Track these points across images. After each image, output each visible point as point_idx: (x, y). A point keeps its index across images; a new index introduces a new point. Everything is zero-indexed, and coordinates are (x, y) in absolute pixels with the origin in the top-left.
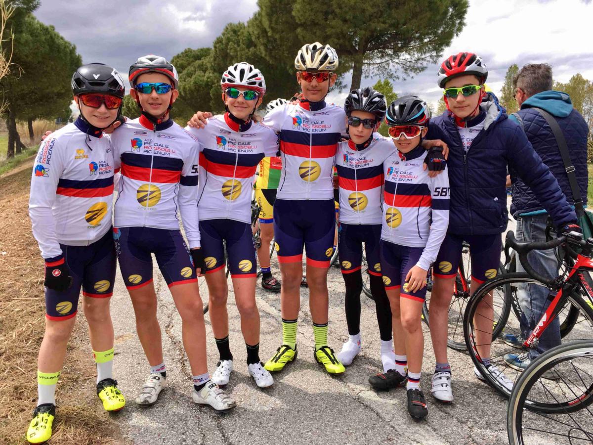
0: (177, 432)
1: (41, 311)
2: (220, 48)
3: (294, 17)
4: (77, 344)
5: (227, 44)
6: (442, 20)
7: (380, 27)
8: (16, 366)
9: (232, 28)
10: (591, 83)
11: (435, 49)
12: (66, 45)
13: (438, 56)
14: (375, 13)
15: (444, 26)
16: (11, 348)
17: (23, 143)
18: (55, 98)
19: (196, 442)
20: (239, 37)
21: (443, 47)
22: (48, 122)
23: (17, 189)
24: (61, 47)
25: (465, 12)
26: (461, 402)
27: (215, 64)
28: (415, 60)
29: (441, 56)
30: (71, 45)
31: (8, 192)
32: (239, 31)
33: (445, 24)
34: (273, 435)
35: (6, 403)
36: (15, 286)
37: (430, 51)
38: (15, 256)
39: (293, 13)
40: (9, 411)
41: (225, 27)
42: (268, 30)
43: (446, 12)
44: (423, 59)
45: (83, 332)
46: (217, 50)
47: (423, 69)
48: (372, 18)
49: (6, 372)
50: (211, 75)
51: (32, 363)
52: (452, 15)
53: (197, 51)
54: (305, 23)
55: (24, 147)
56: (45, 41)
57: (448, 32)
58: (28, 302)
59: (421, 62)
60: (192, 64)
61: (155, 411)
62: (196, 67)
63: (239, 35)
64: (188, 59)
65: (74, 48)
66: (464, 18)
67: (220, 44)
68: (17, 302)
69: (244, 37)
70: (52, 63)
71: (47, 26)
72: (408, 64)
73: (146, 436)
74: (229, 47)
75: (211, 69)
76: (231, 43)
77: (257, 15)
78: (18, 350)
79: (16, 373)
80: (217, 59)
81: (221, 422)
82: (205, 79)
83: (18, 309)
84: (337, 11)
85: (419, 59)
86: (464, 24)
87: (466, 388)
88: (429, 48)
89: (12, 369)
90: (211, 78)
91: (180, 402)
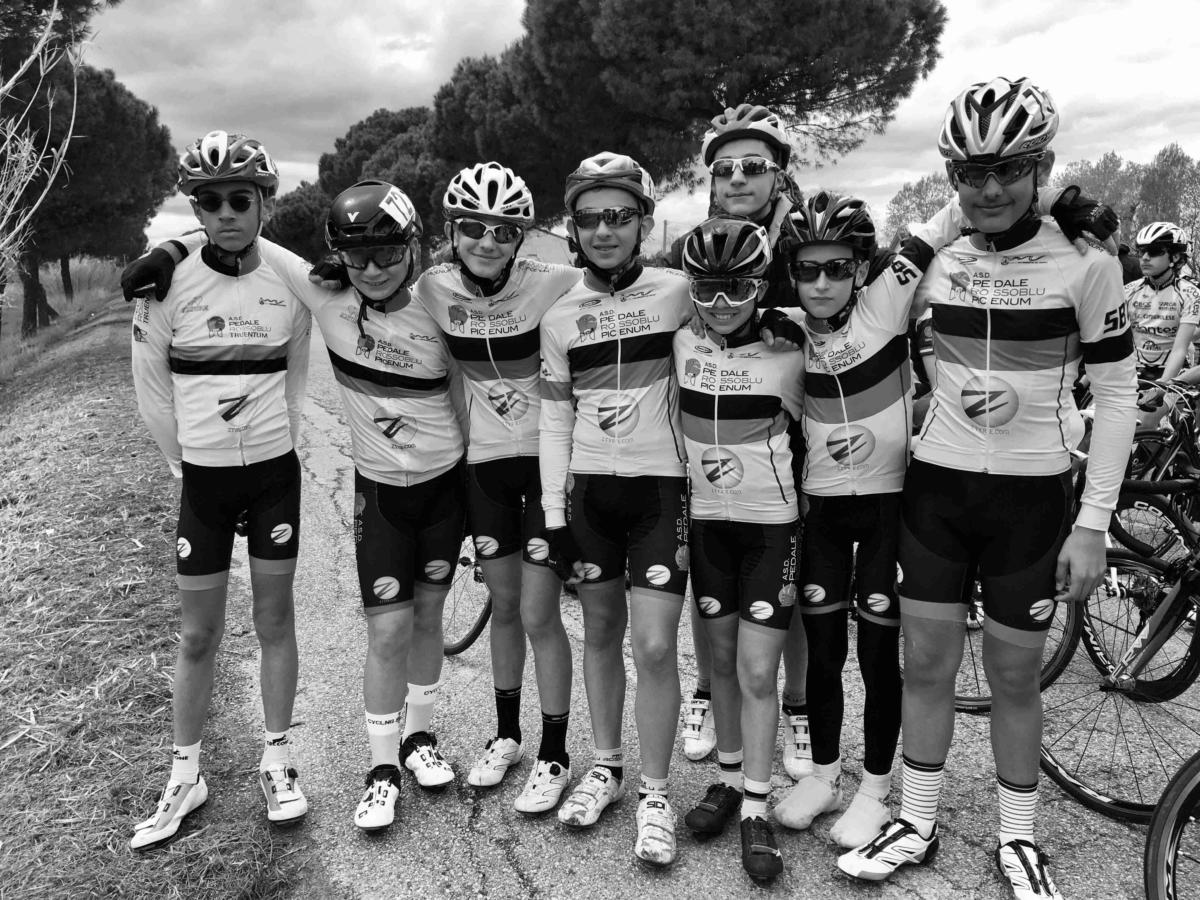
0: (432, 869)
1: (141, 644)
2: (449, 108)
3: (596, 46)
4: (219, 707)
5: (464, 98)
6: (894, 44)
7: (770, 61)
8: (109, 750)
9: (471, 67)
10: (1195, 164)
11: (879, 103)
12: (140, 105)
13: (886, 118)
14: (759, 33)
15: (897, 58)
16: (95, 717)
17: (52, 307)
18: (117, 213)
19: (470, 888)
20: (487, 85)
21: (897, 100)
22: (99, 262)
23: (55, 401)
24: (129, 112)
25: (939, 31)
26: (969, 805)
27: (438, 140)
28: (842, 127)
29: (893, 118)
30: (147, 107)
31: (37, 407)
32: (486, 72)
33: (899, 54)
34: (615, 873)
35: (100, 822)
36: (83, 595)
37: (869, 107)
38: (71, 536)
39: (594, 38)
40: (108, 837)
41: (456, 66)
42: (544, 72)
43: (902, 30)
44: (855, 124)
45: (227, 684)
46: (443, 110)
47: (855, 145)
48: (753, 43)
49: (91, 763)
50: (428, 162)
51: (138, 745)
52: (914, 36)
53: (399, 114)
54: (618, 57)
55: (54, 314)
56: (96, 102)
57: (905, 70)
58: (113, 627)
59: (852, 129)
60: (389, 141)
62: (398, 146)
63: (486, 81)
64: (382, 132)
65: (154, 114)
66: (936, 42)
67: (448, 99)
68: (91, 627)
69: (497, 83)
70: (112, 145)
71: (99, 72)
72: (827, 135)
73: (372, 879)
74: (468, 103)
75: (430, 151)
76: (471, 96)
77: (521, 45)
78: (110, 721)
79: (112, 764)
80: (443, 129)
81: (512, 851)
82: (417, 171)
83: (94, 642)
84: (684, 29)
85: (848, 124)
86: (938, 55)
87: (977, 779)
88: (868, 102)
89: (102, 756)
90: (430, 168)
91: (431, 814)
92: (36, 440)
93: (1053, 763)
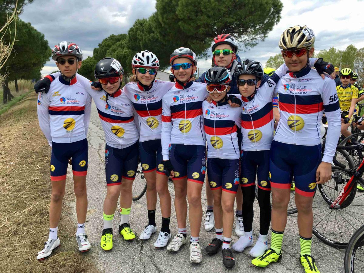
0: (129, 265)
1: (40, 197)
3: (177, 15)
4: (64, 216)
5: (136, 32)
6: (267, 15)
7: (230, 20)
8: (30, 230)
9: (139, 22)
11: (263, 33)
12: (39, 34)
13: (265, 37)
14: (226, 11)
15: (268, 18)
16: (26, 219)
17: (12, 95)
18: (32, 66)
19: (140, 271)
20: (144, 28)
21: (268, 31)
22: (26, 81)
23: (13, 123)
24: (35, 35)
25: (281, 10)
26: (291, 244)
27: (129, 44)
29: (267, 36)
30: (41, 34)
32: (143, 24)
34: (184, 266)
35: (27, 252)
36: (22, 182)
37: (260, 34)
38: (18, 165)
39: (177, 13)
40: (30, 256)
41: (135, 22)
42: (162, 23)
43: (270, 10)
44: (255, 39)
45: (66, 209)
46: (131, 35)
47: (255, 45)
48: (225, 14)
49: (25, 234)
50: (127, 50)
51: (39, 228)
52: (273, 12)
53: (117, 36)
54: (184, 18)
55: (13, 97)
56: (25, 33)
57: (271, 22)
58: (31, 192)
59: (255, 40)
60: (115, 44)
61: (115, 253)
62: (118, 46)
63: (143, 26)
64: (112, 41)
65: (43, 36)
66: (280, 13)
67: (132, 32)
68: (24, 192)
69: (147, 27)
70: (30, 45)
71: (26, 23)
72: (247, 42)
73: (111, 268)
74: (137, 34)
75: (127, 47)
76: (138, 31)
77: (155, 15)
78: (30, 221)
79: (31, 234)
80: (131, 41)
81: (153, 259)
82: (123, 53)
83: (25, 197)
84: (204, 10)
85: (253, 39)
86: (281, 18)
87: (294, 236)
88: (260, 32)
89: (28, 231)
90: (127, 52)
91: (128, 248)
92: (8, 135)
93: (316, 232)
